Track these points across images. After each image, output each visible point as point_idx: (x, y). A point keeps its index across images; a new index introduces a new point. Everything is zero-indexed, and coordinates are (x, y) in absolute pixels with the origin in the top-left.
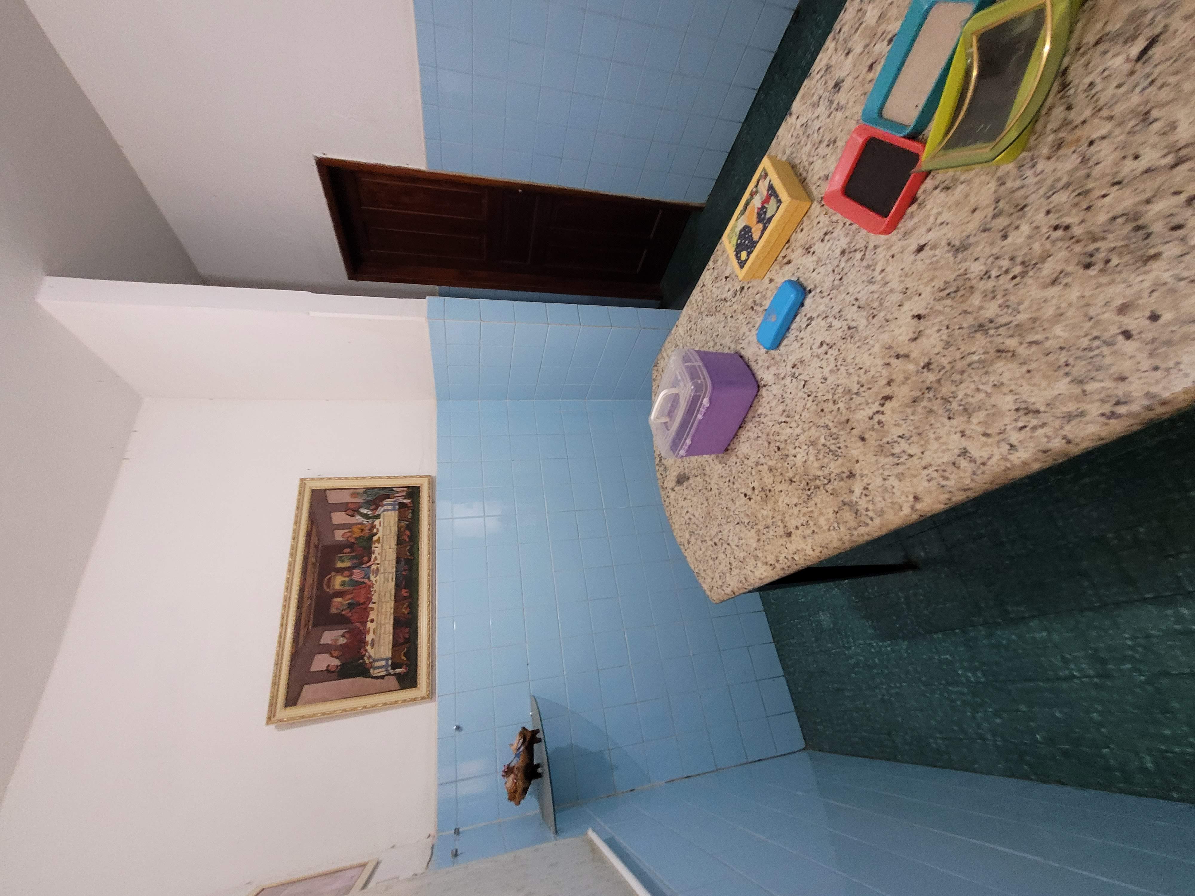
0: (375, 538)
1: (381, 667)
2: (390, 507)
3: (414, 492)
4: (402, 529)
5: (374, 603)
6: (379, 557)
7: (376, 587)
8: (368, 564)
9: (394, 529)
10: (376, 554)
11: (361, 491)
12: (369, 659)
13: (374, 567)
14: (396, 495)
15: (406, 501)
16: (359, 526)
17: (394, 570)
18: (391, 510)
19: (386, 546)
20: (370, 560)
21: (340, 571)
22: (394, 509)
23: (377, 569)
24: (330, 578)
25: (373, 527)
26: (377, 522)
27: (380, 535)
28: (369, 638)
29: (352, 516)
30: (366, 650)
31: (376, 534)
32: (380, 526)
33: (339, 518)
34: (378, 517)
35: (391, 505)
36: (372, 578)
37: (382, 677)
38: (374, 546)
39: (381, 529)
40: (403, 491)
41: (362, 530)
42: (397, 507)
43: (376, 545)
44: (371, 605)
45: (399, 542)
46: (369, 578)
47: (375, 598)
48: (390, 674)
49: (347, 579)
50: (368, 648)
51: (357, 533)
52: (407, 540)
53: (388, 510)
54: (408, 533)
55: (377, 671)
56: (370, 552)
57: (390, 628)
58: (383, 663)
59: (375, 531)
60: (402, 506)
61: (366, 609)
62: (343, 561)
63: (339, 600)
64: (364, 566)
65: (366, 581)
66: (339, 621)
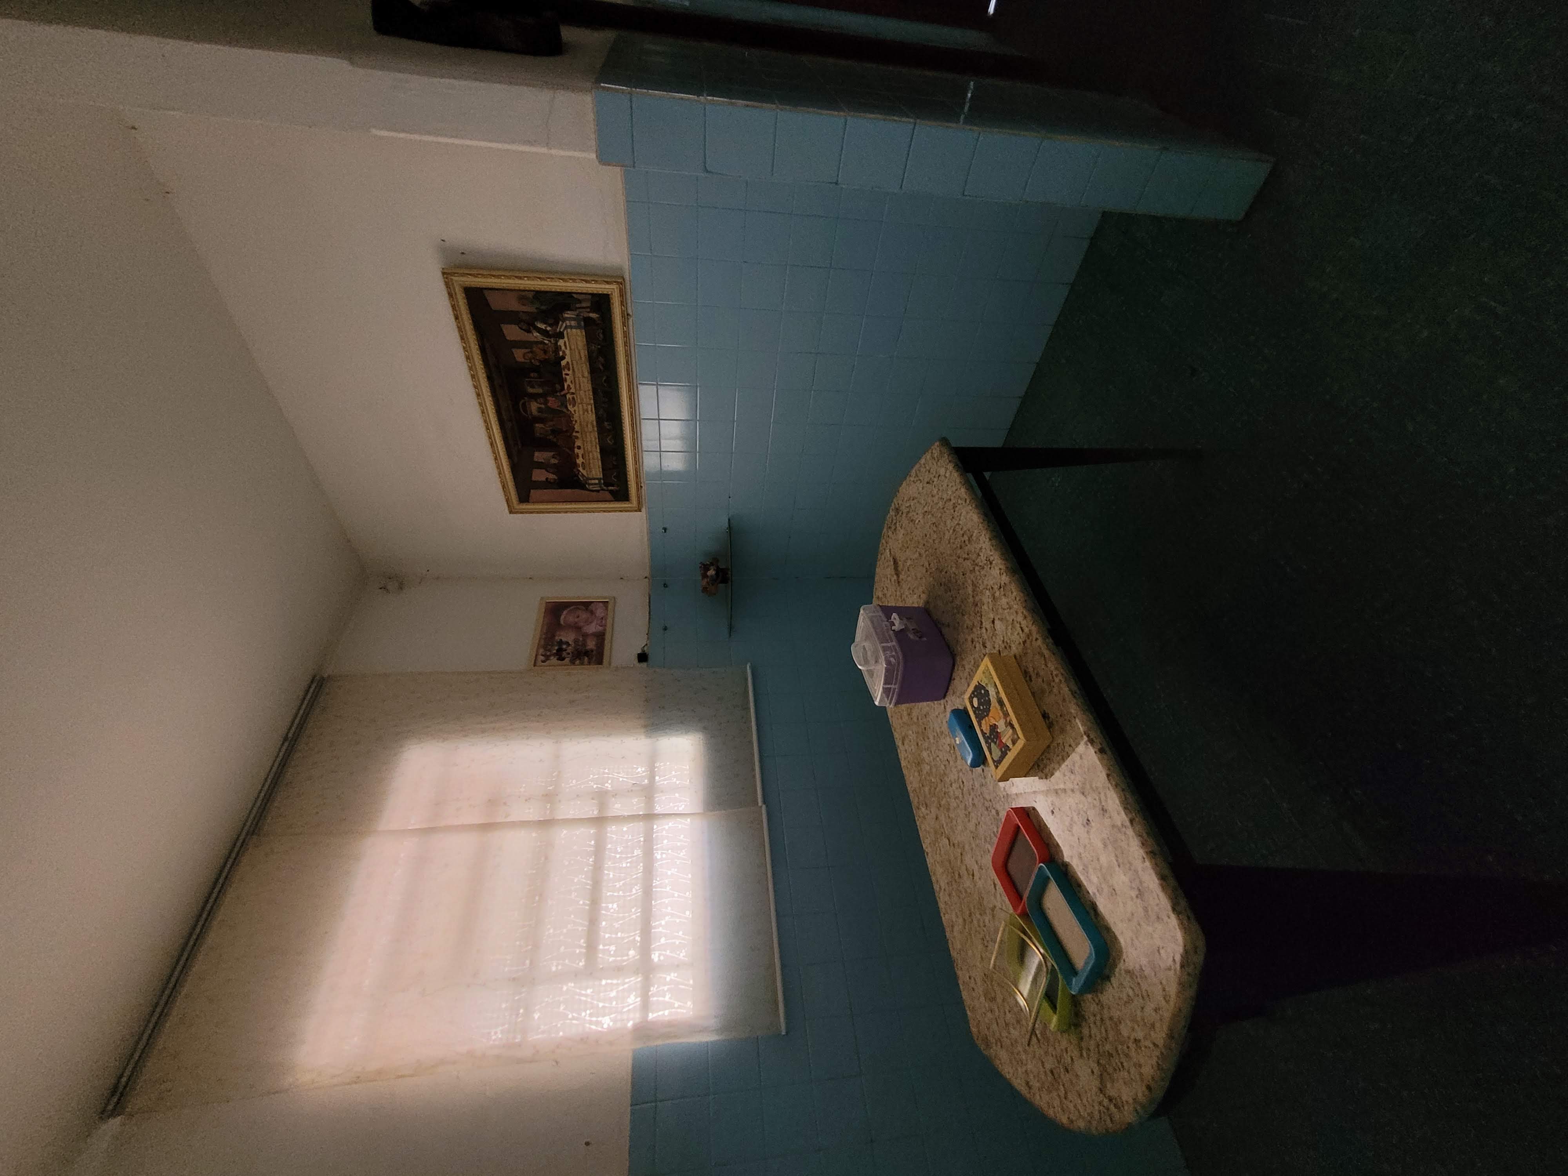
0: (563, 363)
1: (595, 484)
2: (573, 323)
3: (601, 302)
4: (595, 355)
5: (577, 432)
6: (572, 386)
7: (576, 417)
8: (562, 393)
9: (584, 353)
10: (569, 382)
11: (531, 295)
12: (583, 478)
13: (568, 396)
14: (578, 305)
15: (593, 315)
16: (541, 346)
17: (592, 402)
18: (576, 328)
19: (578, 374)
20: (563, 389)
21: (534, 397)
22: (578, 327)
23: (573, 398)
24: (524, 404)
25: (557, 348)
26: (561, 342)
27: (568, 359)
28: (579, 461)
29: (529, 331)
30: (579, 471)
31: (563, 358)
32: (566, 348)
33: (512, 332)
34: (561, 335)
35: (574, 319)
36: (570, 408)
37: (598, 491)
38: (564, 373)
39: (568, 352)
40: (585, 300)
41: (545, 352)
42: (582, 323)
43: (566, 372)
44: (574, 434)
45: (593, 371)
46: (566, 407)
47: (577, 427)
48: (603, 490)
49: (543, 406)
50: (581, 469)
51: (541, 356)
52: (601, 368)
53: (571, 327)
54: (601, 359)
55: (591, 487)
56: (562, 381)
57: (597, 454)
58: (597, 481)
59: (561, 354)
60: (588, 321)
61: (570, 436)
62: (533, 387)
63: (541, 425)
64: (558, 394)
65: (565, 410)
66: (544, 444)
